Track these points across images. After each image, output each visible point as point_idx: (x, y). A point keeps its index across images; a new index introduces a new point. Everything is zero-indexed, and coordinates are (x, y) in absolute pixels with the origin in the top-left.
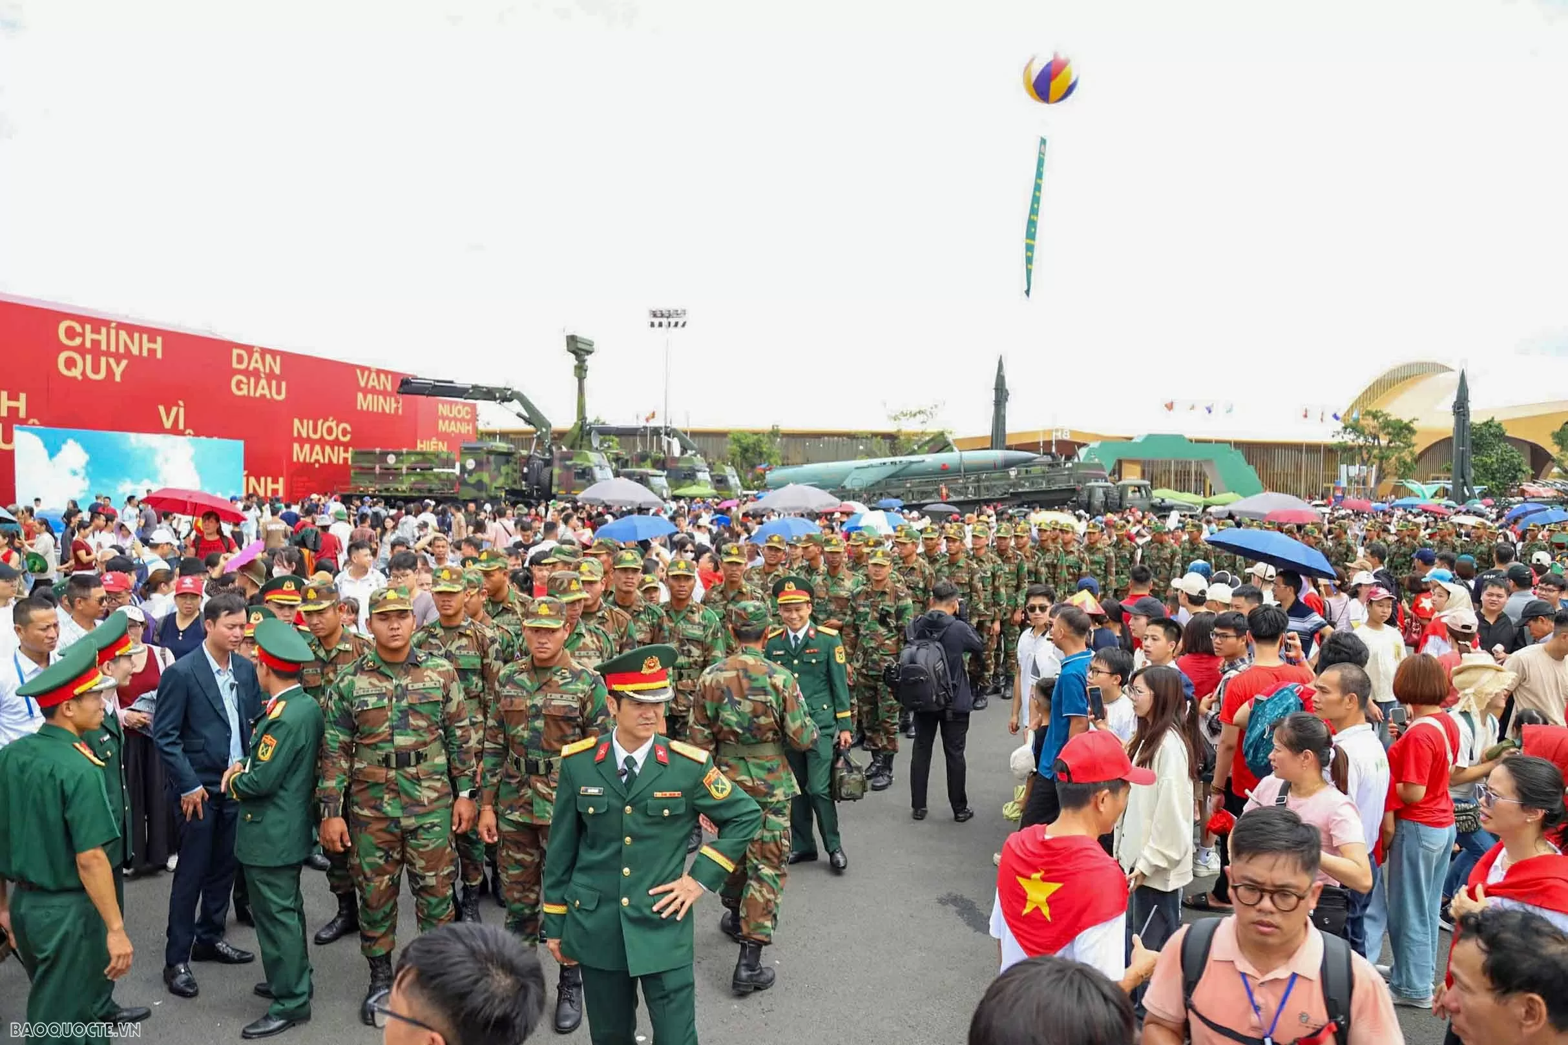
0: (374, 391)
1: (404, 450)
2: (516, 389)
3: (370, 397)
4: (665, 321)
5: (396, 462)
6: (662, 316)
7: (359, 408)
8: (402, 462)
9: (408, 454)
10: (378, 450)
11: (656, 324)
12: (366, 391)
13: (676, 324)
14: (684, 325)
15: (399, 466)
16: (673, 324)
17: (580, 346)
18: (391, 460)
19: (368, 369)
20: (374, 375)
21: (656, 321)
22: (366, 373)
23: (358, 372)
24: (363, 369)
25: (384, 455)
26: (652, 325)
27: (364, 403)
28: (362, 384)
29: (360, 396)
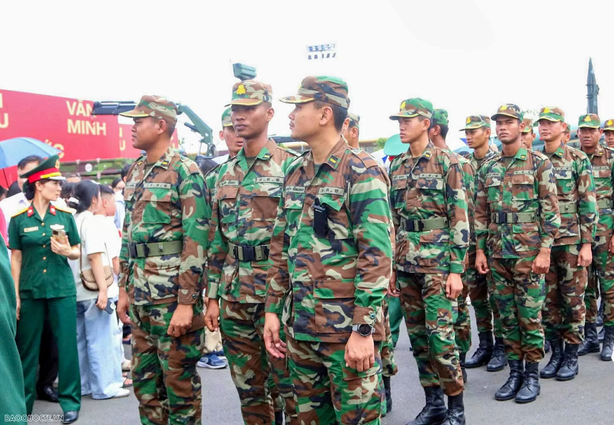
0: (81, 118)
1: (98, 160)
2: (183, 104)
3: (78, 122)
4: (319, 54)
5: (93, 170)
6: (317, 50)
7: (69, 131)
8: (97, 169)
9: (101, 162)
10: (78, 161)
11: (313, 57)
12: (75, 118)
13: (328, 56)
14: (334, 55)
15: (94, 173)
16: (325, 56)
17: (244, 71)
18: (89, 168)
19: (76, 100)
20: (81, 105)
21: (313, 54)
22: (75, 104)
23: (68, 103)
24: (72, 101)
25: (83, 164)
26: (310, 58)
27: (73, 127)
28: (72, 112)
29: (70, 122)
